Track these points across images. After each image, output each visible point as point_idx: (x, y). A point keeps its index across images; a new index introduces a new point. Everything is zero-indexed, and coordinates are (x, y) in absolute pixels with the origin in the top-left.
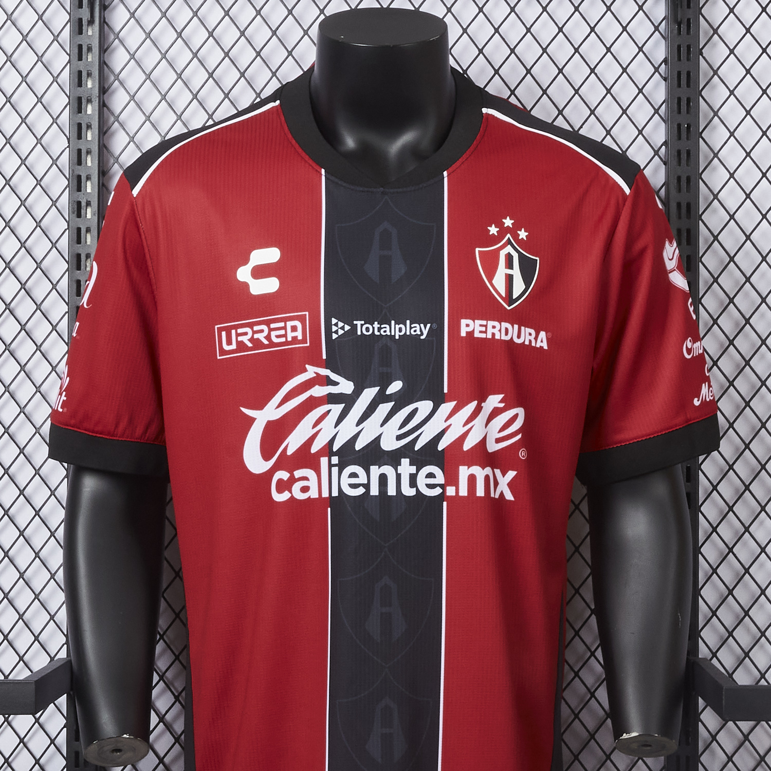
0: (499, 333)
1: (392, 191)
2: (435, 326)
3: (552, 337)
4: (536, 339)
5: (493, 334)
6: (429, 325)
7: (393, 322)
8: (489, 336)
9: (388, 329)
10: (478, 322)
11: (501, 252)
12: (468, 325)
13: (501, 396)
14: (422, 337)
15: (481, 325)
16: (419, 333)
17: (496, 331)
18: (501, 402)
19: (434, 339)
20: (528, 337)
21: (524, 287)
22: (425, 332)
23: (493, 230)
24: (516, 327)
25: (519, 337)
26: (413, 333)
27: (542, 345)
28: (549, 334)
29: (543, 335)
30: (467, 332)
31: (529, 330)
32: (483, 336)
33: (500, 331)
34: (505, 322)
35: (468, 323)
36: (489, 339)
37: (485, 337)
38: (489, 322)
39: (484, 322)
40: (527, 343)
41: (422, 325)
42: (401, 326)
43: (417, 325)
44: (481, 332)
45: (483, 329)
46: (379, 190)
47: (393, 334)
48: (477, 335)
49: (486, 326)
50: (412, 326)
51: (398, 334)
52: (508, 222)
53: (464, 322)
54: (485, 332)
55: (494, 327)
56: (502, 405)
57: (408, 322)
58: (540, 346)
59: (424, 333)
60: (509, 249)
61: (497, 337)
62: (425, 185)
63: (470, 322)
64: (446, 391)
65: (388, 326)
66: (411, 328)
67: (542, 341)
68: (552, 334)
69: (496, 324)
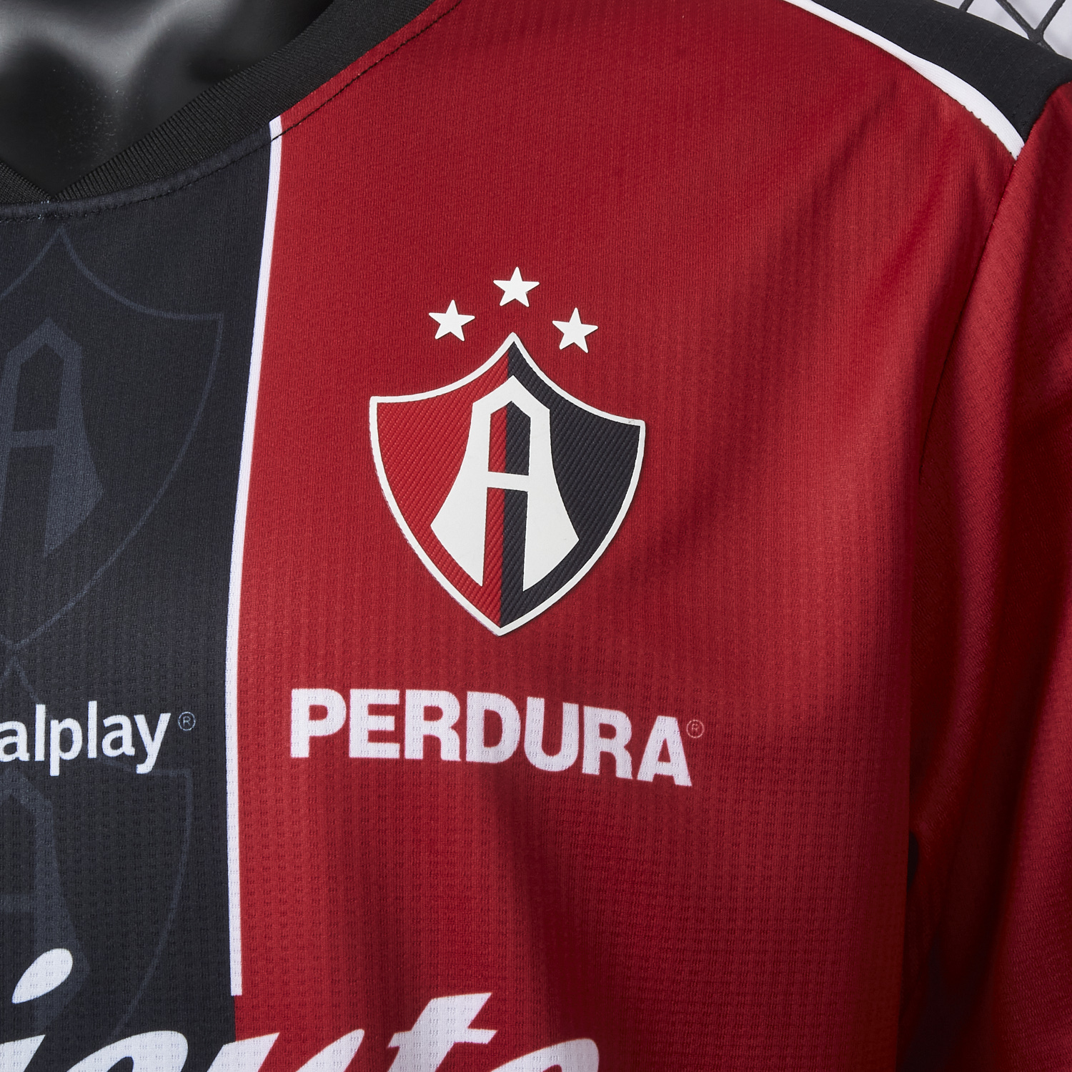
0: (455, 736)
1: (80, 206)
2: (187, 718)
3: (707, 735)
4: (636, 748)
5: (432, 744)
6: (165, 719)
7: (41, 710)
8: (415, 751)
9: (21, 740)
10: (363, 697)
11: (477, 406)
12: (318, 713)
13: (476, 1002)
14: (143, 769)
15: (376, 710)
16: (128, 749)
17: (443, 730)
18: (477, 1023)
19: (187, 772)
20: (595, 746)
21: (575, 539)
22: (153, 748)
23: (451, 322)
24: (536, 707)
25: (552, 744)
26: (109, 752)
27: (665, 769)
28: (698, 726)
29: (666, 729)
30: (314, 741)
31: (596, 716)
32: (389, 751)
33: (460, 727)
34: (484, 688)
35: (319, 702)
36: (414, 762)
37: (396, 755)
38: (410, 694)
39: (389, 697)
40: (591, 766)
41: (141, 720)
42: (71, 724)
43: (123, 720)
44: (376, 736)
45: (387, 723)
46: (34, 209)
47: (40, 756)
48: (360, 748)
49: (398, 712)
50: (108, 722)
51: (56, 754)
52: (516, 289)
53: (302, 699)
54: (397, 736)
55: (433, 714)
56: (484, 1036)
57: (93, 707)
58: (657, 777)
59: (148, 750)
60: (512, 392)
61: (449, 752)
62: (196, 173)
63: (328, 697)
64: (236, 988)
65: (20, 727)
66: (102, 731)
67: (664, 756)
68: (709, 725)
69: (445, 700)
